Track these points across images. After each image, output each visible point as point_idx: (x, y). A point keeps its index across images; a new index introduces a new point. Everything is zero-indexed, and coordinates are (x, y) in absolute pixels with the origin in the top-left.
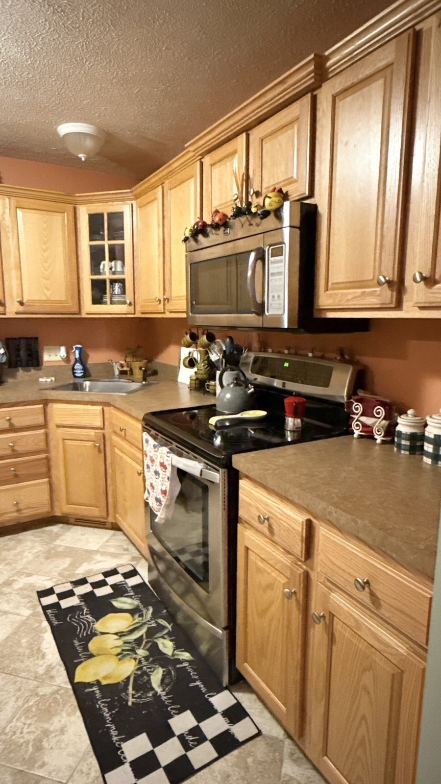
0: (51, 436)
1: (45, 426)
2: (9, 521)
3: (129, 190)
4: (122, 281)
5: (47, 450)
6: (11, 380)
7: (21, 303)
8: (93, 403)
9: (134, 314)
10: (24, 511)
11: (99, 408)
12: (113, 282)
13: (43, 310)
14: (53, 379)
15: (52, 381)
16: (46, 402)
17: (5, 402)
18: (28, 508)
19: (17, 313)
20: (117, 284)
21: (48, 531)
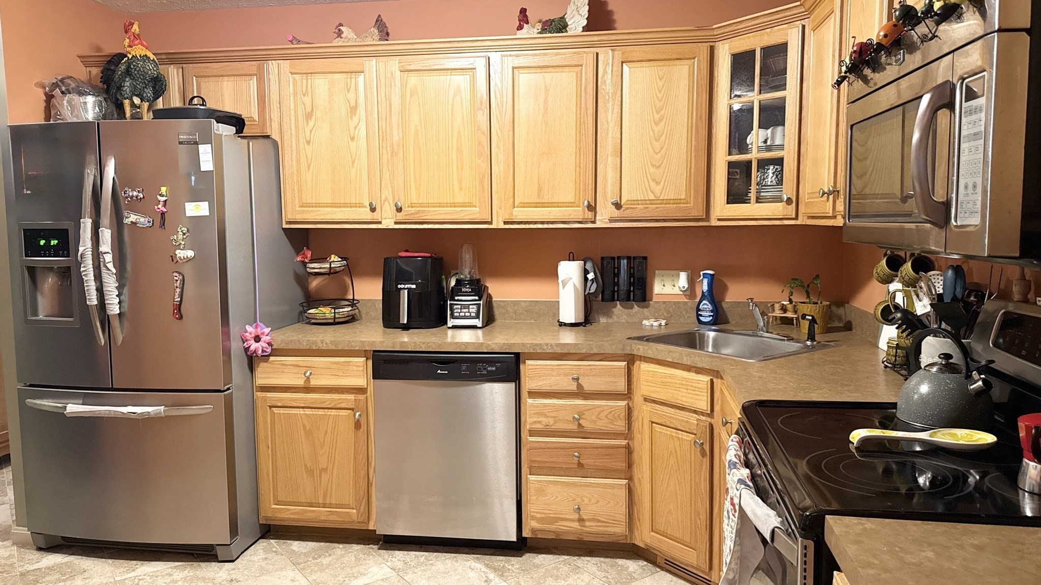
0: (635, 414)
1: (628, 394)
2: (566, 532)
3: (798, 3)
4: (779, 162)
5: (628, 434)
6: (603, 320)
7: (618, 206)
8: (699, 371)
9: (796, 218)
10: (587, 524)
11: (706, 379)
12: (763, 164)
13: (648, 215)
14: (663, 322)
15: (660, 325)
16: (631, 360)
17: (572, 351)
18: (593, 520)
19: (611, 221)
20: (771, 167)
21: (622, 566)
